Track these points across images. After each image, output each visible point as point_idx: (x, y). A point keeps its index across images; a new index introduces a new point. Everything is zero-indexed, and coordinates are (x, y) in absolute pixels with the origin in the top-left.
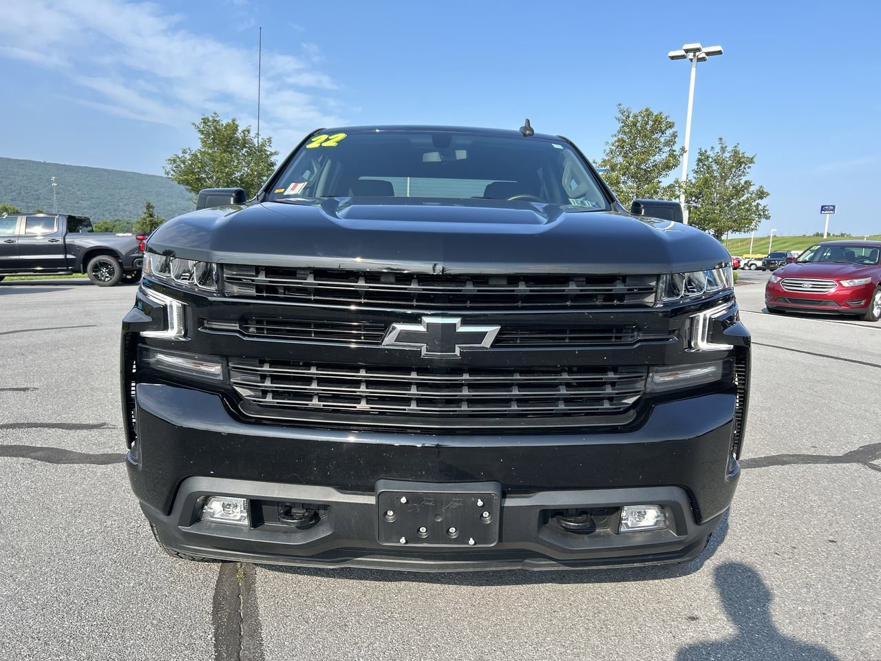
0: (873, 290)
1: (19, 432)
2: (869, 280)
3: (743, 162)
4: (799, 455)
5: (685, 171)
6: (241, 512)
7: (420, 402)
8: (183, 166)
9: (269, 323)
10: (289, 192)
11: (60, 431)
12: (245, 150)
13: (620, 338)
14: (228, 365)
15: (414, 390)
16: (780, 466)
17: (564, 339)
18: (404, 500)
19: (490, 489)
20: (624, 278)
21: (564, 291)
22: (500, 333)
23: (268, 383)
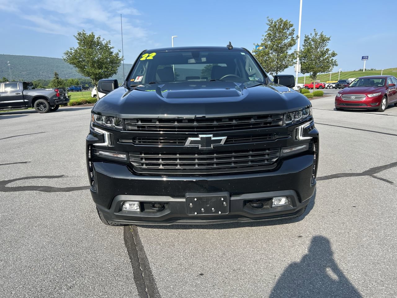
0: (381, 99)
1: (30, 180)
2: (380, 93)
3: (325, 40)
4: (345, 174)
5: (299, 47)
6: (137, 207)
7: (199, 165)
8: (71, 56)
9: (143, 139)
10: (136, 80)
11: (46, 179)
12: (98, 47)
13: (270, 138)
14: (128, 155)
15: (196, 161)
16: (336, 178)
17: (250, 139)
18: (196, 199)
19: (226, 194)
20: (271, 116)
21: (249, 122)
22: (227, 139)
23: (144, 161)
